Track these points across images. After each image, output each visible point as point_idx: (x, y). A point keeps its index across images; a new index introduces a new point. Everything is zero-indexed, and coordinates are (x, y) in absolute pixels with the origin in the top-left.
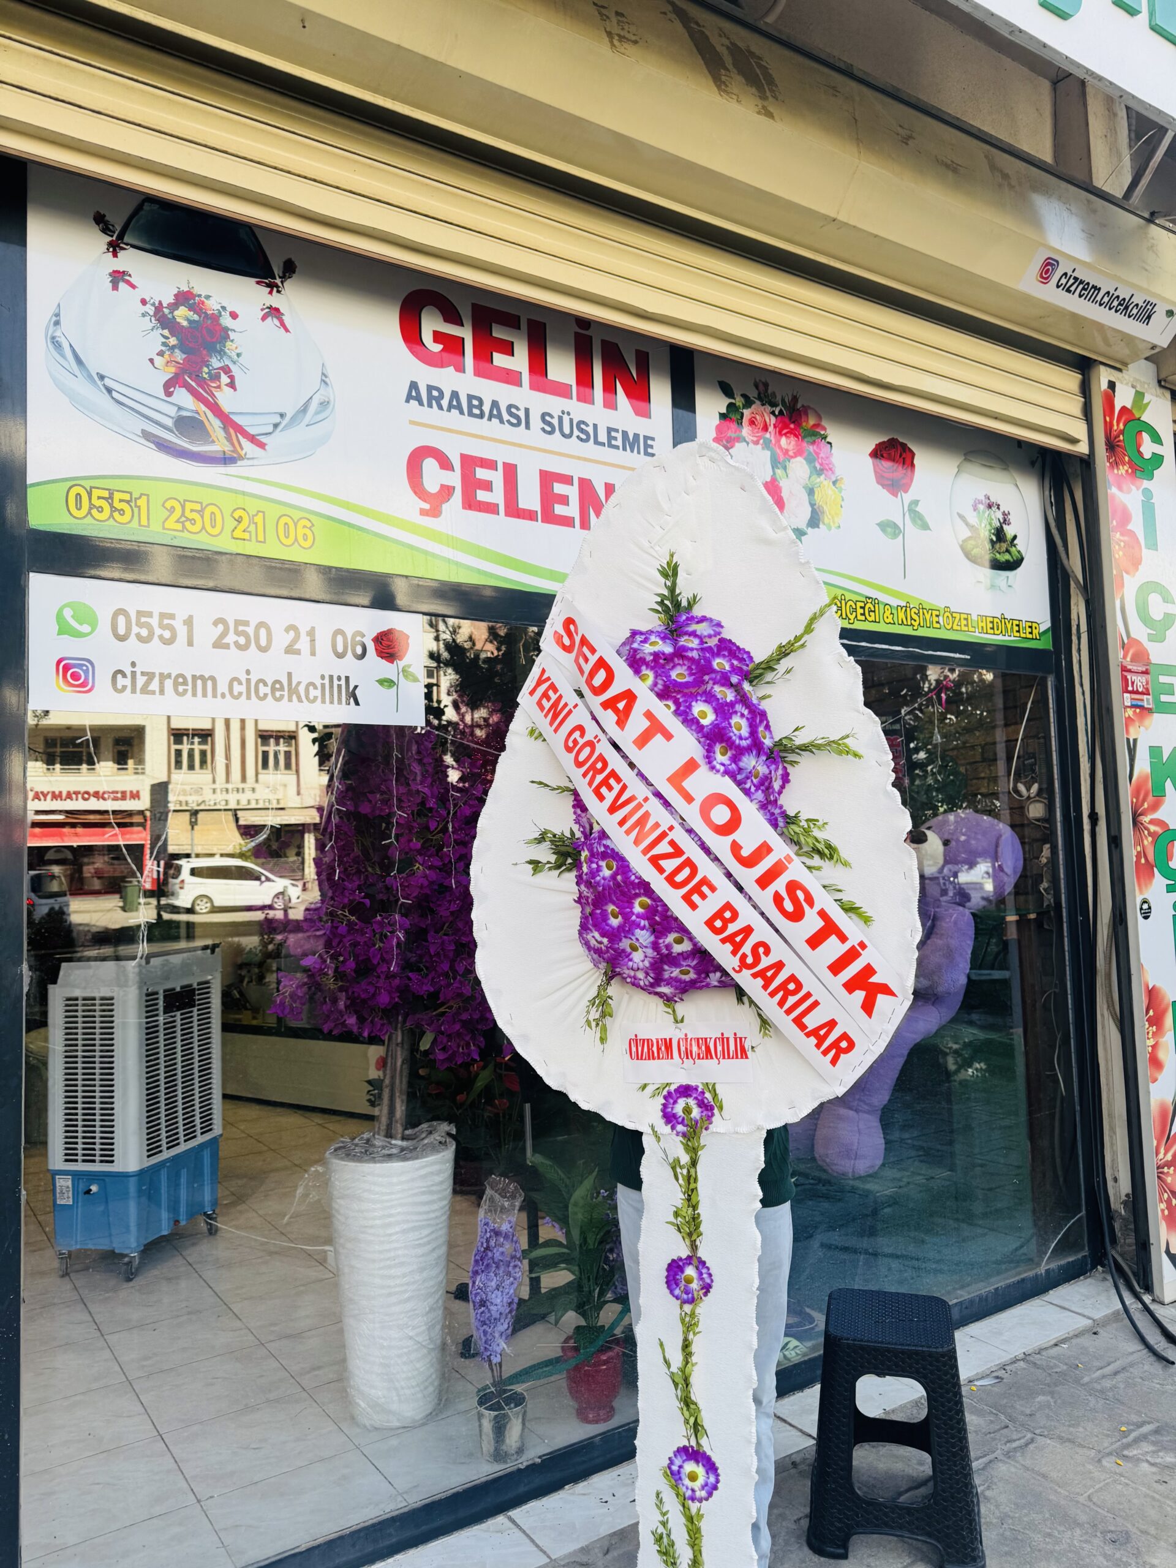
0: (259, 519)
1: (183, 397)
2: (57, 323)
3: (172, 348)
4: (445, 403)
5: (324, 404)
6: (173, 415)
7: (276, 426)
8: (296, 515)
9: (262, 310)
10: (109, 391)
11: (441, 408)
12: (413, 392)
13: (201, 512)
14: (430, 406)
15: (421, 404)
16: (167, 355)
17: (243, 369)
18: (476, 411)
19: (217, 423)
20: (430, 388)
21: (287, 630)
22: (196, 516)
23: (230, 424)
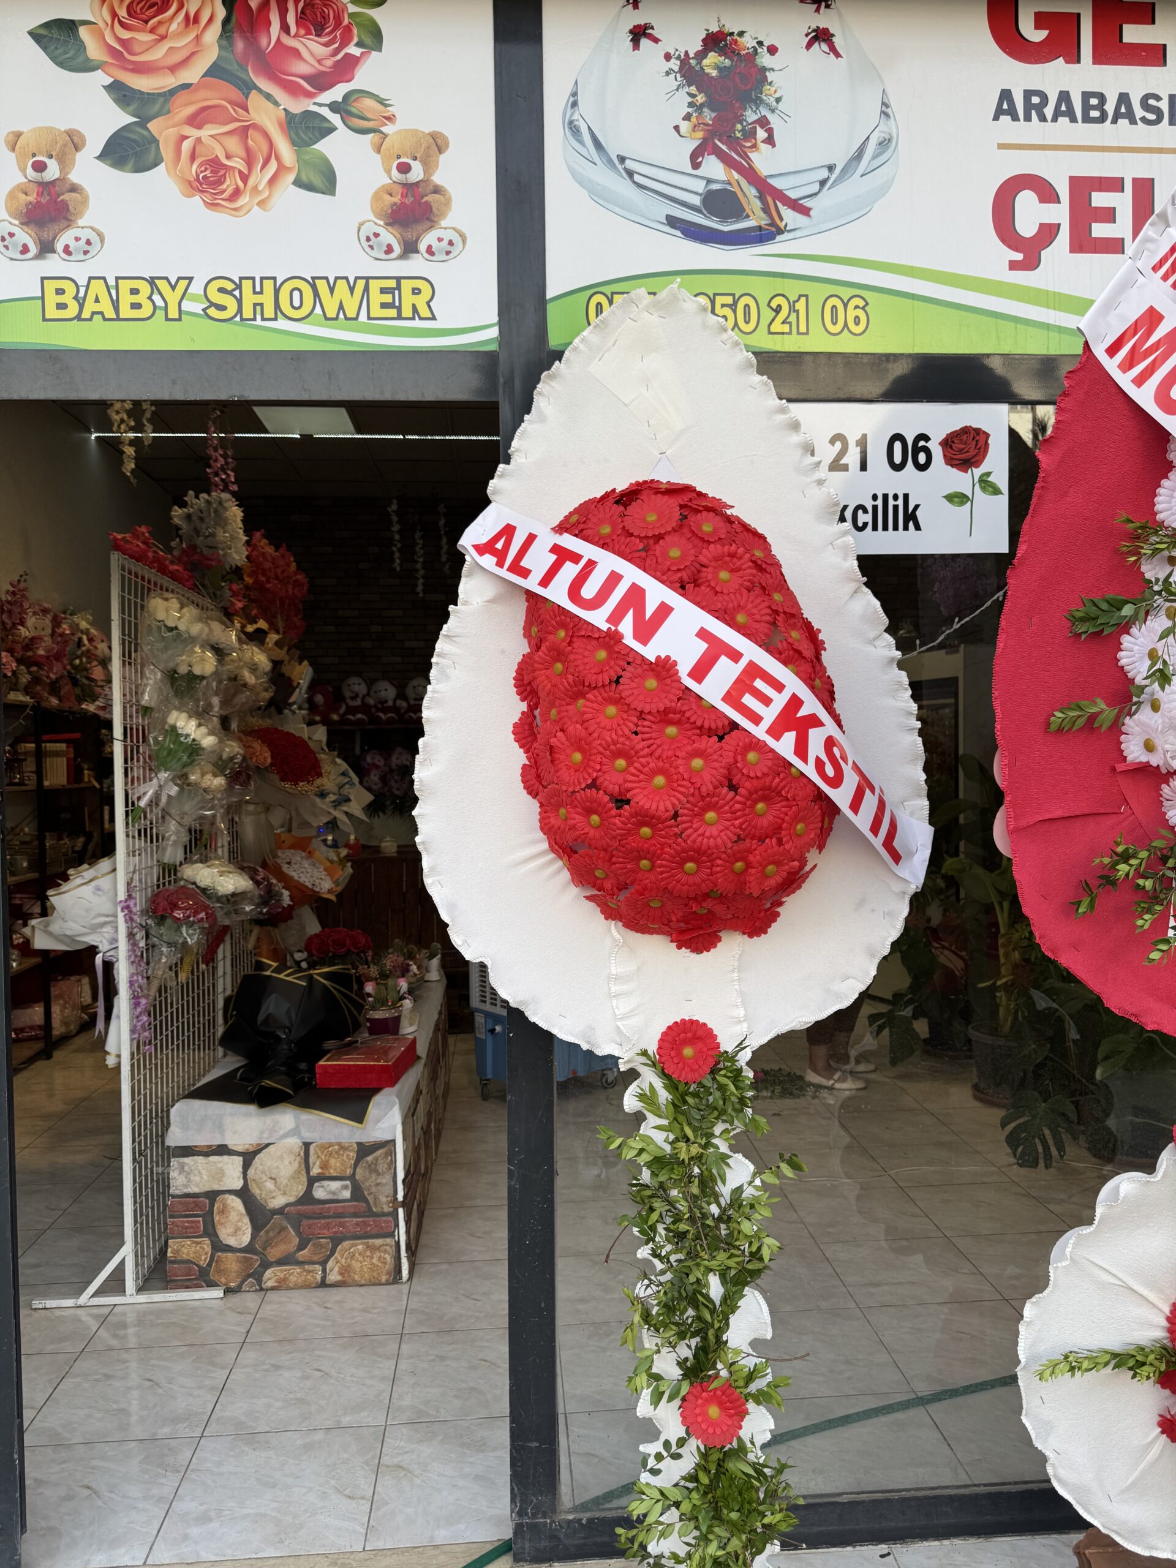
0: (801, 306)
1: (713, 167)
2: (575, 104)
3: (700, 108)
4: (1049, 111)
5: (885, 144)
6: (701, 190)
7: (823, 183)
8: (846, 293)
9: (807, 35)
10: (630, 174)
11: (1043, 118)
12: (1005, 106)
13: (733, 307)
14: (1028, 118)
15: (1015, 118)
16: (693, 119)
17: (784, 117)
18: (1095, 114)
19: (752, 192)
20: (1028, 94)
21: (832, 441)
22: (728, 312)
23: (766, 190)
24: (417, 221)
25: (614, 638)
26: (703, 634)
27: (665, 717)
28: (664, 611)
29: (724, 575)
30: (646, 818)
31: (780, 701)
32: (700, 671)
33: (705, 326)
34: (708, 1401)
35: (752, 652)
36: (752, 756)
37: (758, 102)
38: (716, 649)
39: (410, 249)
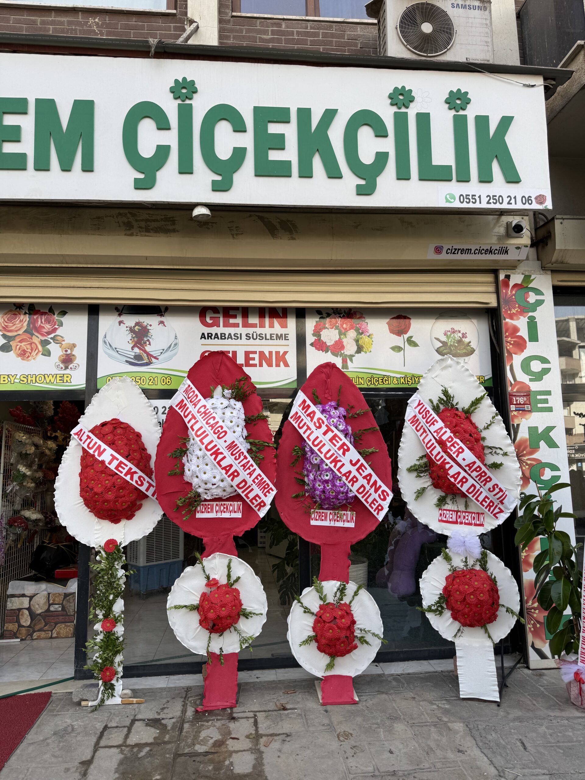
0: (156, 379)
1: (137, 350)
2: (105, 337)
3: (134, 338)
5: (176, 345)
6: (134, 355)
7: (161, 353)
8: (166, 376)
9: (159, 322)
10: (117, 351)
11: (211, 339)
12: (203, 336)
13: (140, 379)
14: (208, 339)
15: (205, 339)
16: (132, 340)
17: (153, 339)
18: (223, 338)
19: (145, 355)
20: (208, 334)
21: (163, 408)
22: (139, 380)
23: (148, 354)
24: (69, 362)
25: (94, 456)
26: (112, 455)
27: (102, 472)
28: (105, 450)
29: (120, 442)
30: (96, 494)
31: (127, 469)
32: (110, 463)
33: (132, 385)
34: (108, 623)
35: (121, 458)
36: (119, 480)
37: (147, 336)
38: (114, 458)
39: (66, 368)
